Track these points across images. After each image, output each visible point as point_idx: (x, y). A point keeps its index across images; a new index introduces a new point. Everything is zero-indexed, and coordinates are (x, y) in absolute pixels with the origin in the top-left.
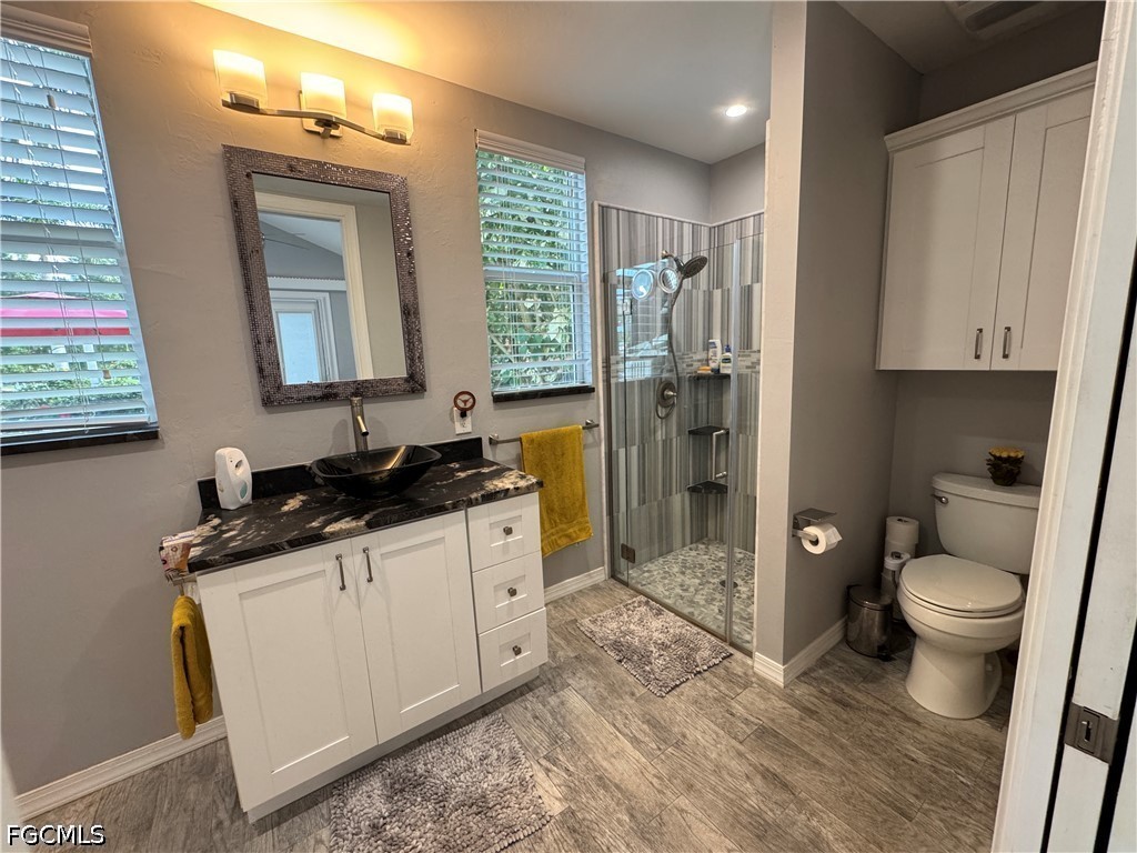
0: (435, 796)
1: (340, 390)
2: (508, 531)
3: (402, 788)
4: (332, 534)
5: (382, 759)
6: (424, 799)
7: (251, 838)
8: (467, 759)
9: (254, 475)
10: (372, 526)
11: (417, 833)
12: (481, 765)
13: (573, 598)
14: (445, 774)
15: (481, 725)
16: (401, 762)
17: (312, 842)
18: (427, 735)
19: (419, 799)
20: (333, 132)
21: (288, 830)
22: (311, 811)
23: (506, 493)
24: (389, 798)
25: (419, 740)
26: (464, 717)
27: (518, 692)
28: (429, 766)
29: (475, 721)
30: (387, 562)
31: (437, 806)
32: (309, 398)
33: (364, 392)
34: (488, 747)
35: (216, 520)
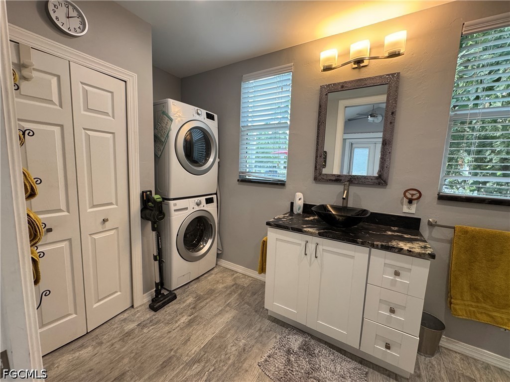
0: (312, 365)
1: (343, 178)
2: (397, 274)
3: (305, 348)
4: (305, 231)
5: (308, 334)
6: (309, 361)
7: (265, 318)
8: (335, 368)
9: (304, 204)
10: (321, 235)
11: (297, 369)
12: (339, 378)
13: (487, 367)
14: (323, 363)
15: (354, 364)
16: (313, 342)
17: (274, 335)
18: (330, 344)
19: (307, 360)
20: (362, 65)
21: (273, 326)
22: (281, 327)
23: (400, 251)
24: (300, 348)
25: (326, 342)
26: (350, 353)
27: (387, 372)
28: (320, 354)
29: (353, 360)
30: (325, 253)
31: (310, 369)
32: (330, 180)
33: (353, 180)
34: (348, 375)
35: (288, 215)
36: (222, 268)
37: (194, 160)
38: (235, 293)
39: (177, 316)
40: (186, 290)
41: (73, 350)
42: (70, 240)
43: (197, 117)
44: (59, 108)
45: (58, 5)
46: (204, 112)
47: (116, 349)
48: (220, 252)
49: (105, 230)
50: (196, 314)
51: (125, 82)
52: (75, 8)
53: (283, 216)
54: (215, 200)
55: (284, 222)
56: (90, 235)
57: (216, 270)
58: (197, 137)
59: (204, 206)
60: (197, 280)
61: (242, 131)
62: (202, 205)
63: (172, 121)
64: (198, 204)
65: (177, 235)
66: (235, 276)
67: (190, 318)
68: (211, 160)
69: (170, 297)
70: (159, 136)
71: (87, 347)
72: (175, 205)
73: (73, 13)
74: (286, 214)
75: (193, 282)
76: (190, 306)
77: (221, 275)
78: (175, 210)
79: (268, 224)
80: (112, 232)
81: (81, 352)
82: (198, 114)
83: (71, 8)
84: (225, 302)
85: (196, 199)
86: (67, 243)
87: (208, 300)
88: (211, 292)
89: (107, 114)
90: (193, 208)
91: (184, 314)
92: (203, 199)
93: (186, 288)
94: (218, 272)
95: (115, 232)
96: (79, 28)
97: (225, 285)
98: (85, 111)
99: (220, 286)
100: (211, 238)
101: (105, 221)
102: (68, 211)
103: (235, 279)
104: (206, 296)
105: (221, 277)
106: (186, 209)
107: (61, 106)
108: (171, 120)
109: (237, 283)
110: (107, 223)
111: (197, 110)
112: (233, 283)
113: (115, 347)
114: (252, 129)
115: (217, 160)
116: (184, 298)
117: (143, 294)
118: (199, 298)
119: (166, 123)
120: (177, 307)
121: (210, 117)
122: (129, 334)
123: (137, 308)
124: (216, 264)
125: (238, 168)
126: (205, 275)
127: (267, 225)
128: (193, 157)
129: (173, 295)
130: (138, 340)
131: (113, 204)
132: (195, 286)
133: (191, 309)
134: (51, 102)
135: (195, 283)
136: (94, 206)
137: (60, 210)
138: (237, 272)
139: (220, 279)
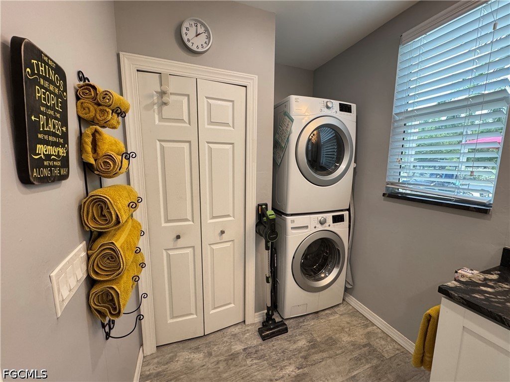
35: (495, 277)
36: (351, 307)
37: (322, 166)
38: (367, 362)
39: (283, 360)
40: (301, 324)
41: (191, 348)
42: (193, 247)
43: (326, 112)
44: (189, 125)
45: (189, 27)
46: (336, 104)
47: (219, 370)
48: (350, 287)
49: (222, 241)
50: (306, 370)
51: (246, 87)
52: (202, 24)
53: (482, 277)
54: (346, 218)
55: (487, 299)
56: (209, 244)
57: (342, 309)
58: (326, 137)
59: (329, 226)
60: (316, 315)
61: (396, 121)
62: (327, 224)
63: (293, 122)
64: (322, 223)
65: (294, 257)
66: (369, 329)
67: (298, 372)
68: (343, 166)
69: (281, 328)
70: (280, 141)
71: (200, 352)
72: (293, 221)
73: (201, 30)
74: (488, 272)
75: (310, 316)
76: (300, 353)
77: (348, 320)
78: (292, 228)
79: (444, 291)
80: (228, 244)
81: (195, 356)
82: (328, 107)
83: (199, 25)
84: (349, 371)
85: (320, 216)
86: (191, 249)
87: (325, 355)
88: (331, 342)
89: (227, 124)
90: (315, 227)
91: (292, 361)
92: (329, 217)
93: (301, 322)
94: (345, 314)
95: (231, 244)
96: (206, 43)
97: (352, 339)
98: (208, 124)
99: (345, 339)
100: (338, 267)
101: (223, 232)
102: (193, 222)
103: (368, 335)
104: (323, 346)
105: (348, 323)
106: (307, 227)
107: (190, 124)
108: (292, 120)
109: (371, 343)
110: (223, 235)
111: (327, 102)
112: (365, 341)
113: (219, 368)
114: (414, 116)
115: (353, 165)
116: (296, 336)
117: (255, 312)
118: (314, 345)
119: (286, 125)
120: (286, 345)
121: (345, 108)
122: (234, 356)
123: (248, 325)
124: (344, 300)
125: (385, 176)
126: (327, 312)
127: (439, 291)
128: (320, 163)
129: (285, 327)
130: (240, 371)
131: (231, 217)
132: (311, 323)
133: (302, 357)
134: (182, 121)
135: (313, 319)
136: (214, 218)
137: (187, 220)
138: (373, 325)
139: (347, 325)
